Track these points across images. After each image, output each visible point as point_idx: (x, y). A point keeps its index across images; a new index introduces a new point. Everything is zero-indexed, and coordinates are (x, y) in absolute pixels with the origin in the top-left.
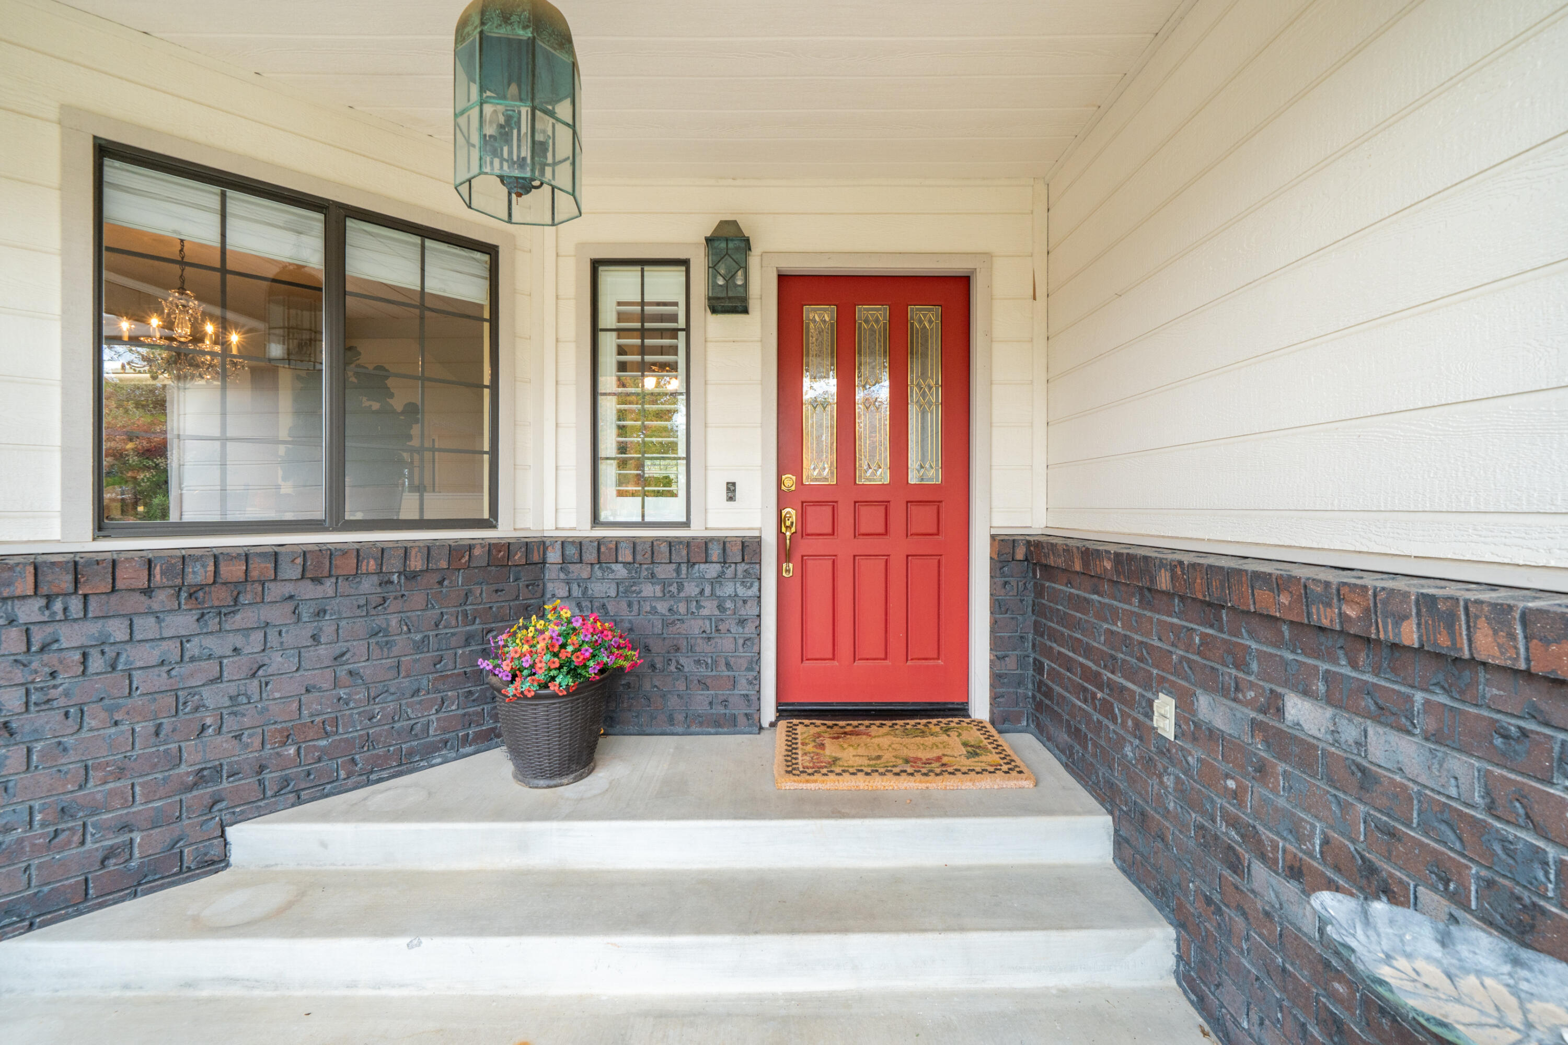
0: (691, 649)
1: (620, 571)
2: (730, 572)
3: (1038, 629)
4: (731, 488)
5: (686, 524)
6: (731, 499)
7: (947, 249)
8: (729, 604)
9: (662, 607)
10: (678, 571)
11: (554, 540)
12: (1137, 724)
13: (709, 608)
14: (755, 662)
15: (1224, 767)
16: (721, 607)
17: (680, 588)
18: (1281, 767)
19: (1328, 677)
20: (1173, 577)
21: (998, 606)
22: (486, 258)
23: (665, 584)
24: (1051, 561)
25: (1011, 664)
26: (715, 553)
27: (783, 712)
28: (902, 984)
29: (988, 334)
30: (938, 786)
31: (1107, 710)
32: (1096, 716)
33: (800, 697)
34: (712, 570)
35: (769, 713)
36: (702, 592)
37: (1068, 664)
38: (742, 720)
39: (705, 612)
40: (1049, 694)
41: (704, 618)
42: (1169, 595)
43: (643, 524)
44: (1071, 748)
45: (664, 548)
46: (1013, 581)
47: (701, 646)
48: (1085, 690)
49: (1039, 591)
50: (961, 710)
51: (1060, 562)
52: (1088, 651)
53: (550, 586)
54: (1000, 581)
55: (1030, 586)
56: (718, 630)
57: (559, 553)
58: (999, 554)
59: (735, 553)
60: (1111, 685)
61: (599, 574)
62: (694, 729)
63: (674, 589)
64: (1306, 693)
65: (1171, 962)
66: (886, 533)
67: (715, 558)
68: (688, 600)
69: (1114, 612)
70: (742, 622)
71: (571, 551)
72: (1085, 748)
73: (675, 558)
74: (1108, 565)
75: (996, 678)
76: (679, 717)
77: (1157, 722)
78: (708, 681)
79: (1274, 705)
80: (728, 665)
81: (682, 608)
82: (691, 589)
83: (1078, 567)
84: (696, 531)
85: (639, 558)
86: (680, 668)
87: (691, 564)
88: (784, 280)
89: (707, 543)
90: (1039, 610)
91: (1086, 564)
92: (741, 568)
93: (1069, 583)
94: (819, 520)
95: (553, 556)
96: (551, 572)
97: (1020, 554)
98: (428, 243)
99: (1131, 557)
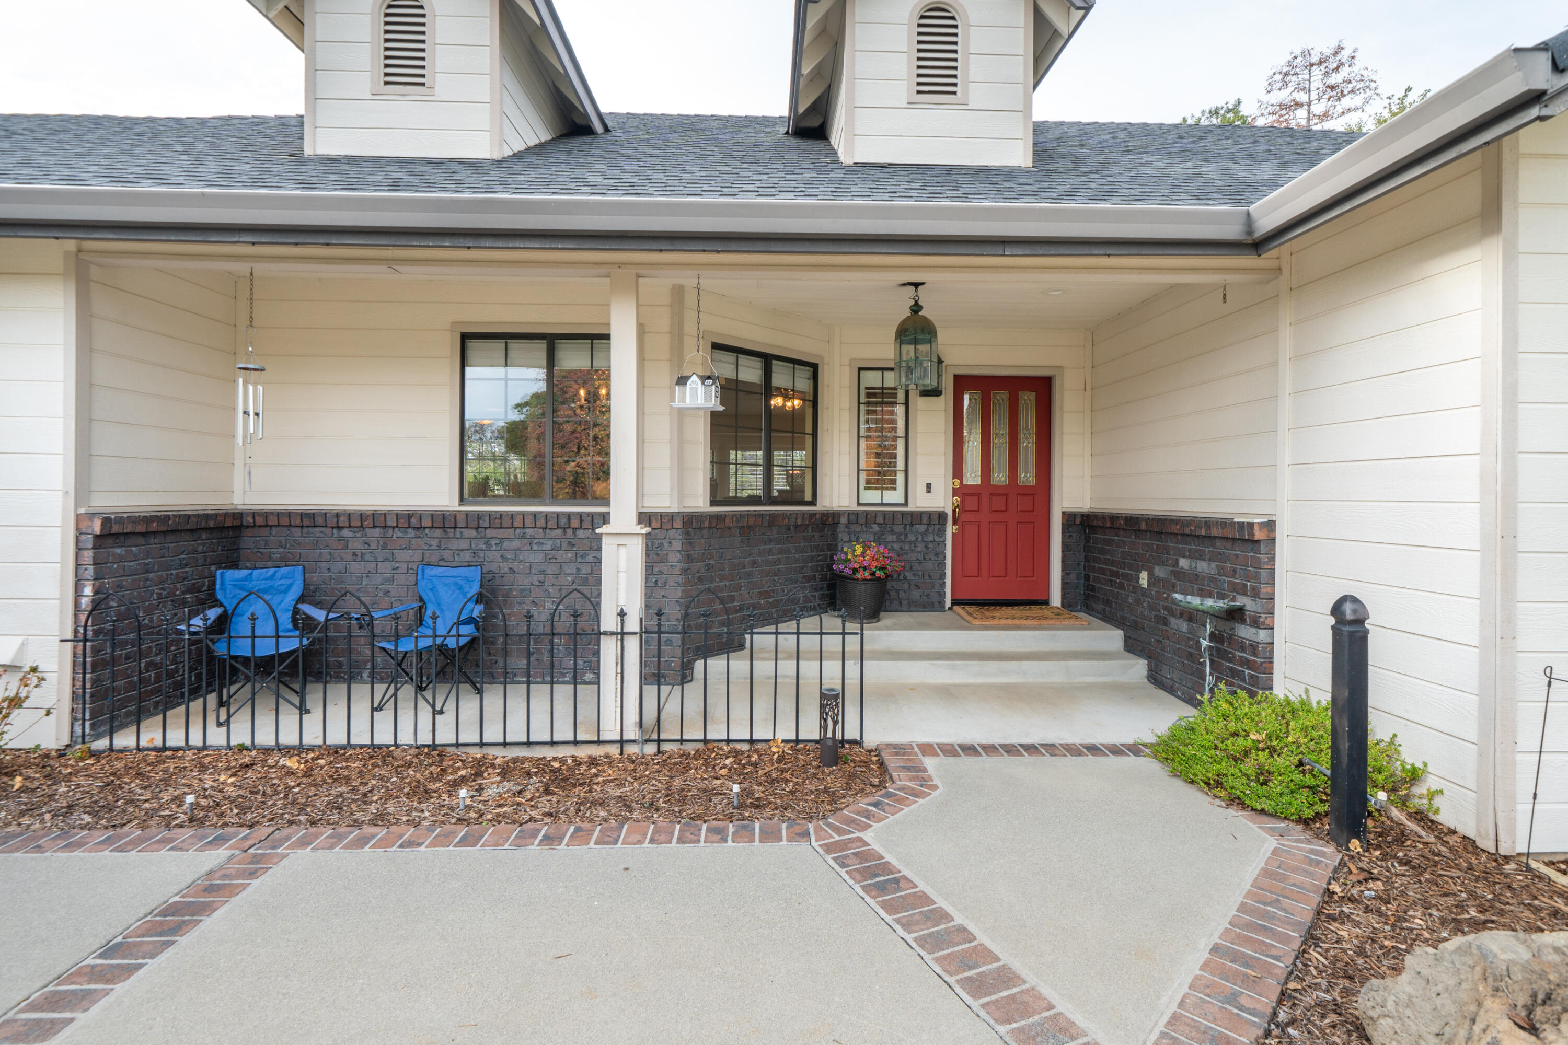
0: (911, 568)
1: (876, 528)
2: (931, 529)
3: (1087, 559)
4: (929, 486)
5: (906, 504)
6: (929, 491)
7: (1040, 364)
8: (930, 546)
9: (896, 547)
10: (905, 528)
11: (844, 512)
12: (1134, 587)
13: (920, 547)
14: (943, 575)
15: (1163, 591)
16: (926, 547)
17: (906, 536)
18: (1178, 583)
19: (1190, 550)
20: (1147, 524)
21: (1065, 548)
22: (811, 369)
23: (899, 534)
24: (1095, 523)
25: (1073, 577)
26: (925, 520)
27: (955, 602)
28: (1041, 680)
29: (1061, 408)
30: (1044, 622)
31: (1121, 586)
32: (1116, 591)
33: (961, 596)
34: (922, 528)
35: (948, 603)
36: (917, 539)
37: (1103, 571)
38: (936, 604)
39: (918, 549)
40: (1093, 589)
41: (918, 552)
42: (1146, 531)
43: (882, 505)
44: (1104, 610)
45: (900, 516)
46: (1074, 535)
47: (916, 566)
48: (1111, 581)
49: (1088, 540)
50: (1046, 602)
51: (1100, 524)
52: (1113, 563)
53: (840, 535)
54: (1067, 535)
55: (1083, 537)
56: (925, 559)
57: (846, 518)
58: (1068, 521)
59: (935, 519)
60: (1123, 575)
61: (865, 529)
62: (912, 608)
63: (902, 537)
64: (1184, 557)
65: (1145, 673)
66: (1006, 510)
67: (925, 522)
68: (910, 543)
69: (1124, 543)
70: (937, 555)
71: (853, 518)
72: (1111, 607)
73: (905, 522)
74: (1122, 522)
75: (1065, 585)
76: (905, 603)
77: (1141, 581)
78: (919, 585)
79: (1177, 563)
80: (930, 576)
81: (907, 547)
82: (911, 538)
83: (1108, 524)
84: (911, 508)
85: (887, 521)
86: (905, 578)
87: (912, 525)
88: (957, 378)
89: (921, 514)
90: (1087, 549)
91: (1112, 523)
92: (937, 527)
93: (1104, 533)
94: (972, 503)
95: (844, 520)
96: (841, 528)
97: (1078, 521)
98: (796, 366)
99: (1131, 518)
